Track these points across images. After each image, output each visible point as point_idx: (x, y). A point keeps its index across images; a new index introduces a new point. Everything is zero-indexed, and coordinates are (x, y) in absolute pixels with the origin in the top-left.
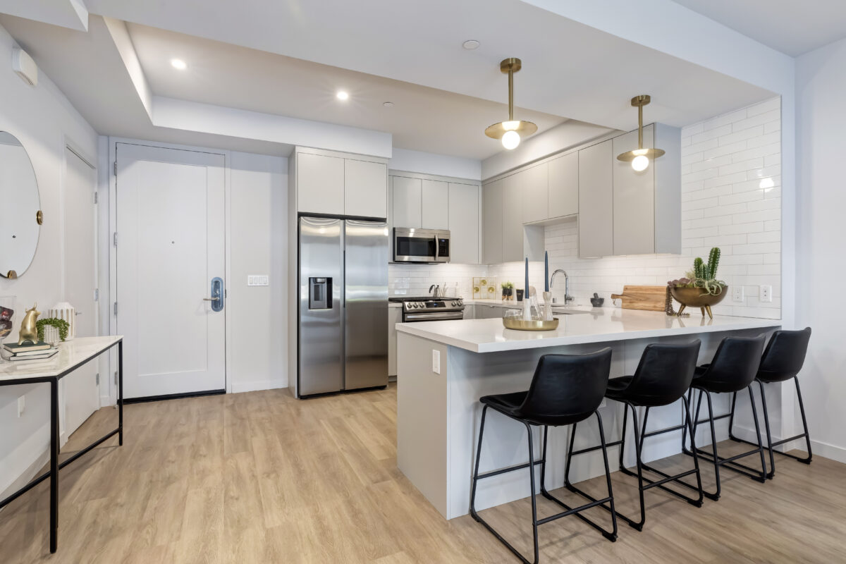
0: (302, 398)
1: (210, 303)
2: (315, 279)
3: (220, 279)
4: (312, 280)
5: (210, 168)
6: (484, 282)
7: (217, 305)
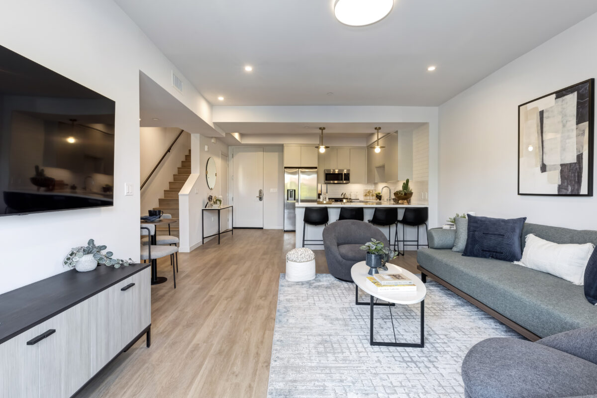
0: (285, 231)
1: (258, 198)
2: (290, 190)
3: (261, 190)
6: (369, 192)
7: (261, 199)
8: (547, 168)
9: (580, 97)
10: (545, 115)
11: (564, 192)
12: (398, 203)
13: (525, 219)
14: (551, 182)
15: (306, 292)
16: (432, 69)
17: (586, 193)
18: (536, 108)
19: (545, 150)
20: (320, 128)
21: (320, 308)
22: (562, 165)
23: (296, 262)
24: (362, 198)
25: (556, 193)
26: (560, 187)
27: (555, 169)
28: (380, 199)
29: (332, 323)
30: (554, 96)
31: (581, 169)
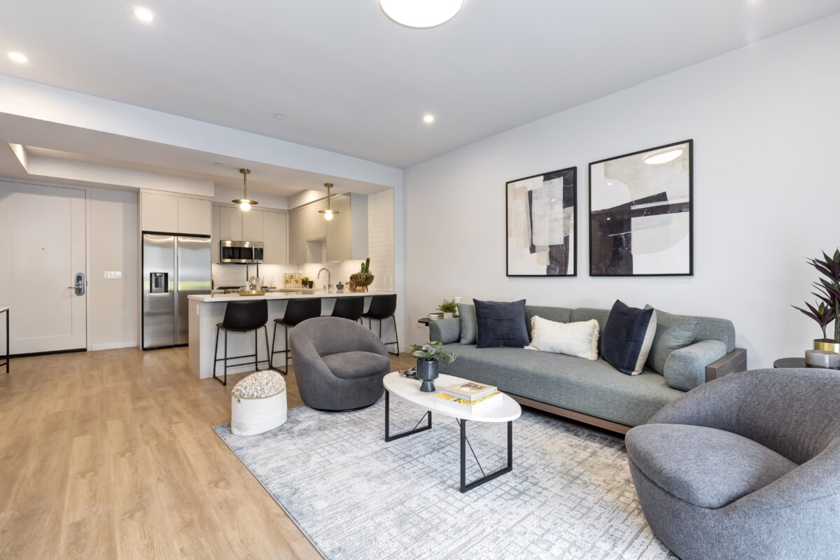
0: (145, 350)
1: (73, 290)
2: (155, 274)
3: (81, 273)
4: (153, 275)
5: (73, 199)
6: (292, 277)
7: (79, 291)
8: (537, 249)
9: (566, 182)
10: (534, 195)
11: (553, 272)
12: (354, 290)
13: (525, 300)
14: (540, 263)
15: (293, 447)
16: (429, 119)
17: (572, 273)
18: (525, 187)
19: (533, 230)
20: (242, 171)
21: (345, 465)
22: (550, 246)
23: (260, 398)
24: (280, 286)
25: (545, 273)
26: (549, 268)
27: (544, 250)
28: (311, 287)
29: (384, 483)
30: (542, 177)
31: (567, 250)
